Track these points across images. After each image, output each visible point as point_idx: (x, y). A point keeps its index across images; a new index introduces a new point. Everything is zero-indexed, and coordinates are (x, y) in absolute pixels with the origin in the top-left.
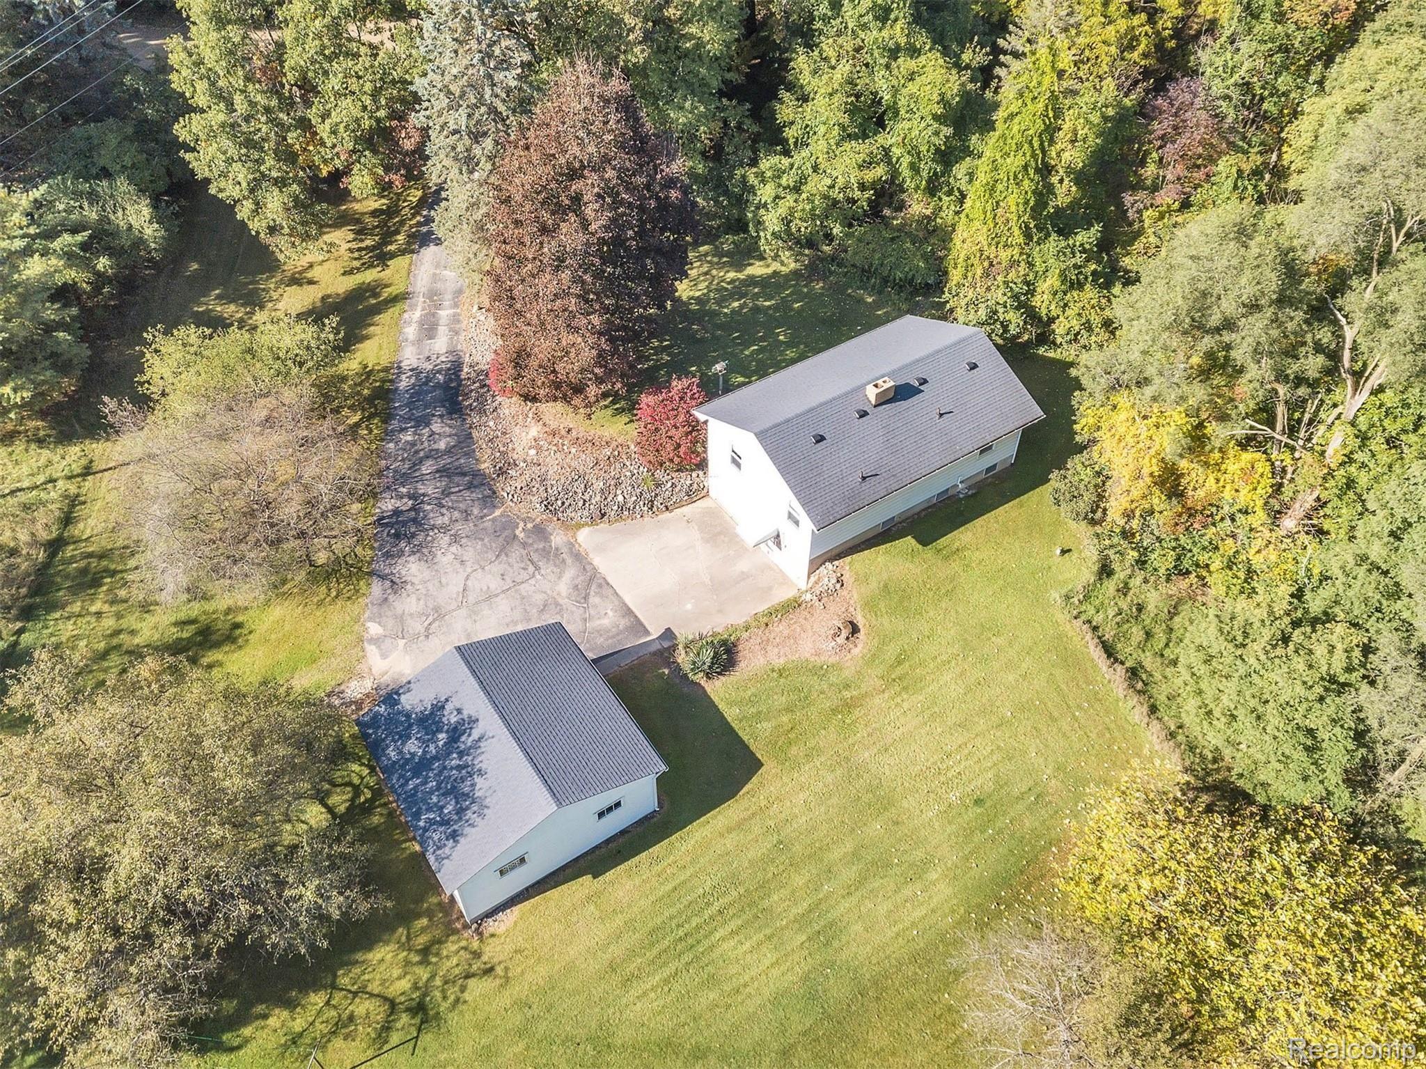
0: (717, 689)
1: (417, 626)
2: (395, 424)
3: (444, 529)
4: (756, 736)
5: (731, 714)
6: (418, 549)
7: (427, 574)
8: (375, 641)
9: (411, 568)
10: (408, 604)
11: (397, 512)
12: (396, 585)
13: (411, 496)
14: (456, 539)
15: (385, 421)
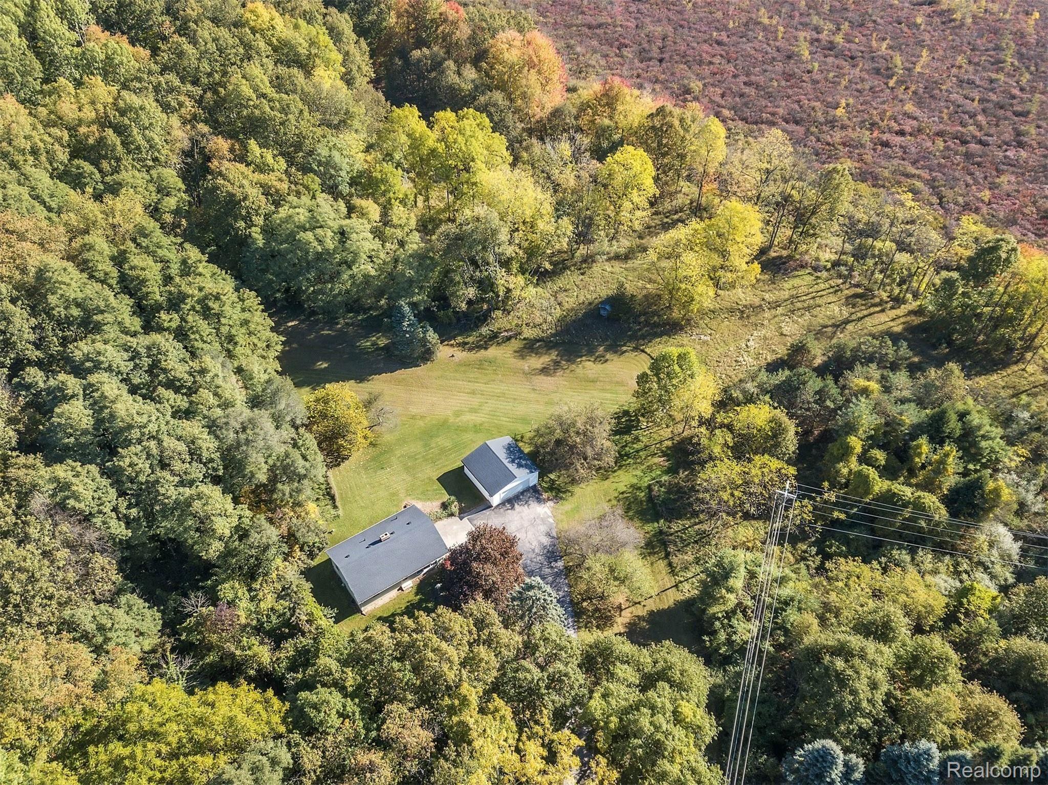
0: (446, 497)
1: (538, 521)
2: (568, 599)
3: (538, 555)
4: (438, 485)
5: (444, 491)
6: (545, 547)
7: (540, 538)
8: (549, 517)
9: (546, 541)
10: (543, 528)
11: (556, 561)
12: (548, 534)
13: (552, 567)
14: (533, 550)
15: (572, 601)
